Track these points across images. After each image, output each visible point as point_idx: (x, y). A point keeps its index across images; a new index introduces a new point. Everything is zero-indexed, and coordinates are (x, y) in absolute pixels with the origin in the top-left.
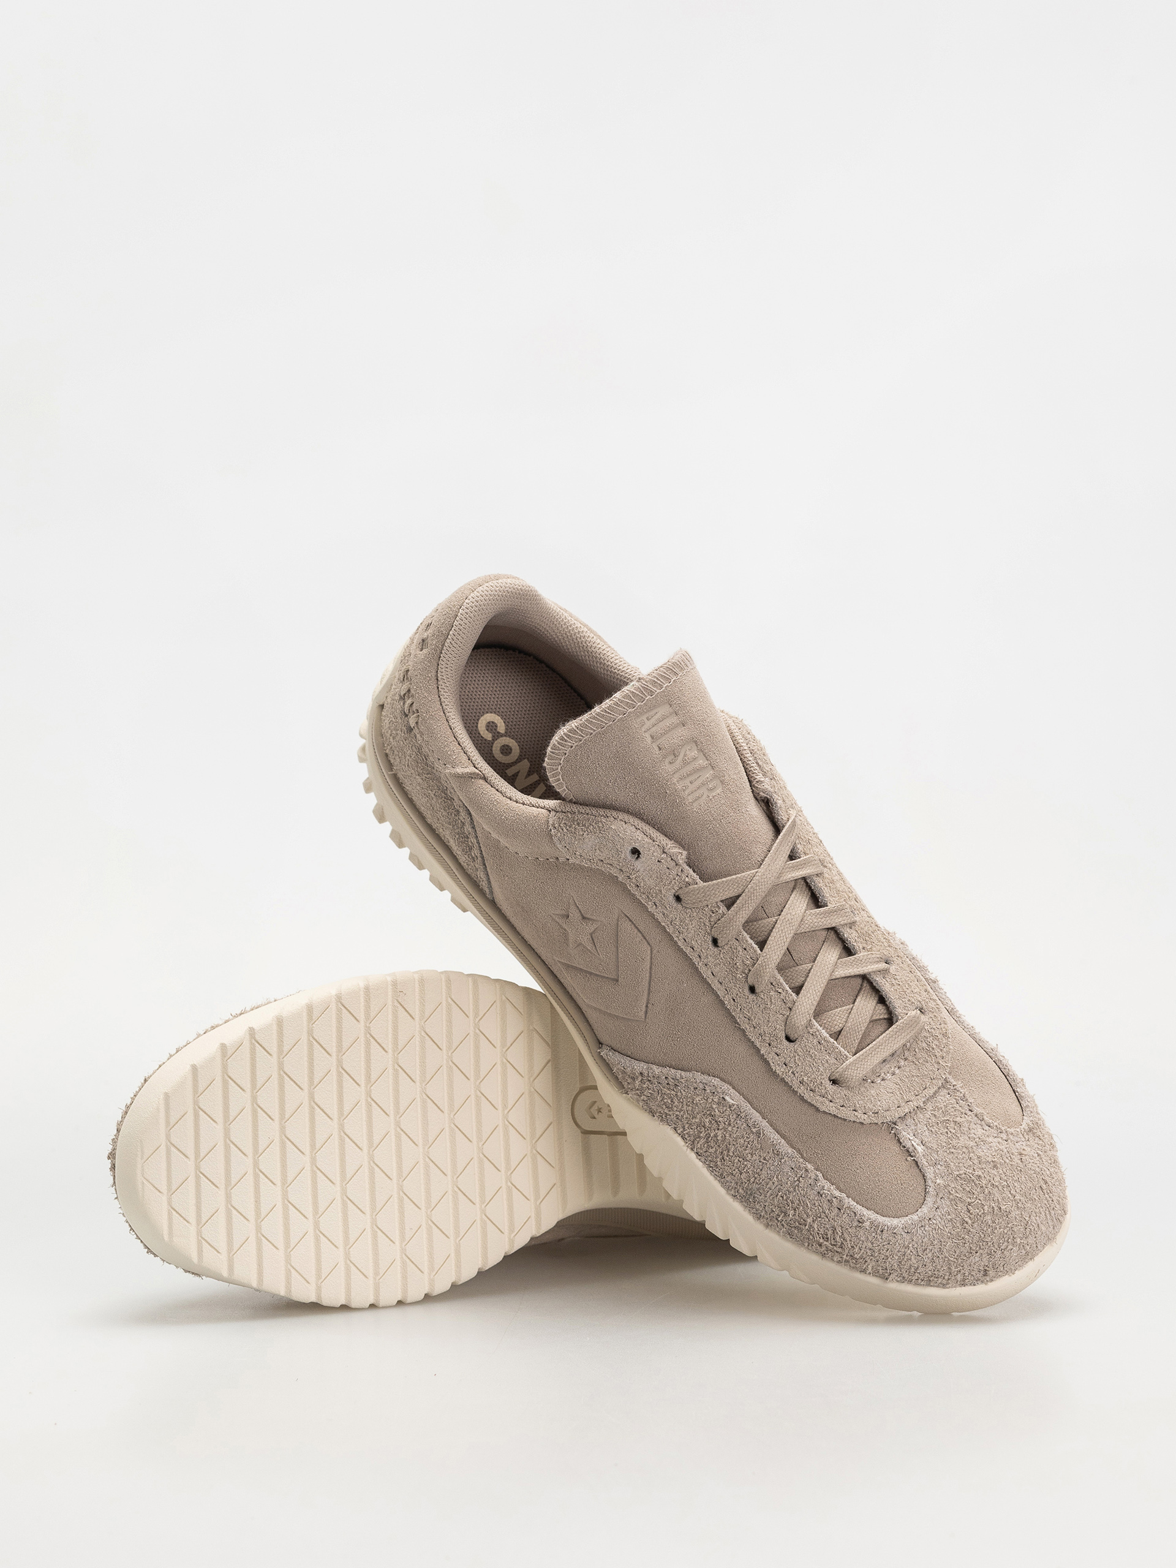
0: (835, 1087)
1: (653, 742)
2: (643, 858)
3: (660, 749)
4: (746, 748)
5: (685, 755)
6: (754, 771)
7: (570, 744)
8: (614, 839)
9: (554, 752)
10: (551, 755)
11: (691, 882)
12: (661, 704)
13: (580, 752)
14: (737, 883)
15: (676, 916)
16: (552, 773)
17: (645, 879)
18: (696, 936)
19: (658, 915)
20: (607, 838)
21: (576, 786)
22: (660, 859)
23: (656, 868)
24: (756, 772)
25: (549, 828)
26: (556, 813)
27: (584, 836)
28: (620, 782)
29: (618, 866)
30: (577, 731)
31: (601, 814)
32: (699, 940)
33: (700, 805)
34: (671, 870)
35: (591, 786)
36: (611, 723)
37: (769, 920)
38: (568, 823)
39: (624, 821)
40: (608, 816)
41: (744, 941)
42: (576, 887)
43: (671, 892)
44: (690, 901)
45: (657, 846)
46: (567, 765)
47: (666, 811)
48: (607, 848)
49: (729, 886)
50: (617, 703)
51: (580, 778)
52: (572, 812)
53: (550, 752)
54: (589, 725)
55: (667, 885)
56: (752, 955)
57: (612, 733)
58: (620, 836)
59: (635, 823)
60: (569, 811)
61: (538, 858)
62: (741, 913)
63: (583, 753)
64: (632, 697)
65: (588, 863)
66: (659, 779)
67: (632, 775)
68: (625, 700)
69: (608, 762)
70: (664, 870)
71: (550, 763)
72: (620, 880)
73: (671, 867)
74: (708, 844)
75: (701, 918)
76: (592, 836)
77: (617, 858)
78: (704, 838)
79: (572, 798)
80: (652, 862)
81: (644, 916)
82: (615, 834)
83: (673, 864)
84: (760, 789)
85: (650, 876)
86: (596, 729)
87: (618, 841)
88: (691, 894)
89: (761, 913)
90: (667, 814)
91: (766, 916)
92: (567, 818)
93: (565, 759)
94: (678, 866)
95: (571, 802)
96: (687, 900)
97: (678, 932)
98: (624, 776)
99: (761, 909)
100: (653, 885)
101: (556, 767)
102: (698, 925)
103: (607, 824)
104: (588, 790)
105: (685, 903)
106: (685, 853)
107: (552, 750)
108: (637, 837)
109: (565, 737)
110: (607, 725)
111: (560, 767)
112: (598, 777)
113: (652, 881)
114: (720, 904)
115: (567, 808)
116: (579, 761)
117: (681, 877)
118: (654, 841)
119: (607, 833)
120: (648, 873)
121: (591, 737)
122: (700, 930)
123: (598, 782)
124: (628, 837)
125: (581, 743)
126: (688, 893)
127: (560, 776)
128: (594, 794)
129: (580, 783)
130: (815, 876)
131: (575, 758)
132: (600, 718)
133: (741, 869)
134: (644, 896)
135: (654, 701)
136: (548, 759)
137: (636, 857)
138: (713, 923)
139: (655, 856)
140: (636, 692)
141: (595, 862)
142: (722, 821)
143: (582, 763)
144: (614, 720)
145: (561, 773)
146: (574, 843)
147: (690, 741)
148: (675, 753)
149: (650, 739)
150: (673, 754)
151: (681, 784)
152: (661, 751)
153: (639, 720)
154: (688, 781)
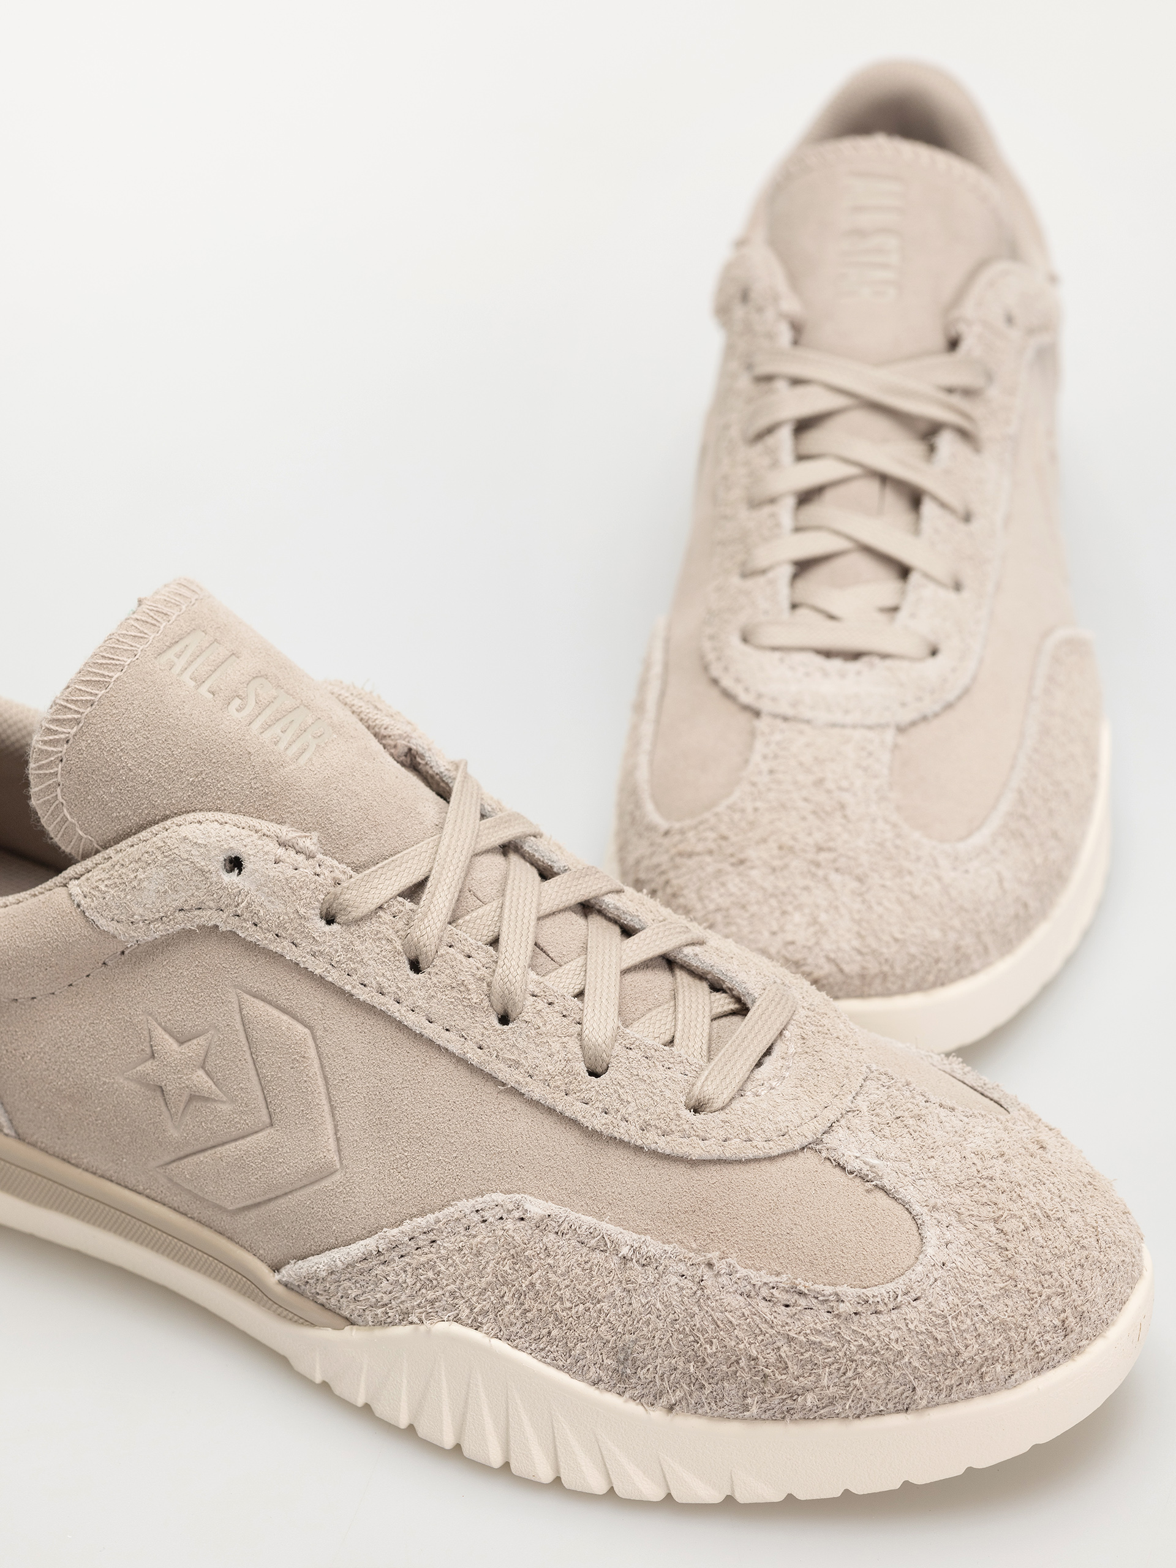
0: (700, 1117)
1: (198, 687)
2: (248, 866)
3: (213, 694)
4: (347, 695)
5: (257, 695)
6: (375, 717)
7: (63, 736)
8: (192, 855)
9: (43, 764)
10: (37, 775)
11: (341, 876)
12: (189, 631)
13: (83, 744)
14: (416, 858)
15: (335, 947)
16: (50, 811)
17: (264, 903)
18: (380, 967)
19: (304, 959)
20: (177, 860)
21: (97, 815)
22: (277, 857)
23: (277, 874)
24: (378, 716)
25: (76, 902)
26: (79, 878)
27: (138, 878)
28: (167, 766)
29: (212, 904)
30: (69, 705)
31: (154, 832)
32: (388, 972)
33: (310, 759)
34: (301, 869)
35: (121, 799)
36: (119, 674)
37: (487, 908)
38: (104, 876)
39: (196, 821)
40: (167, 827)
41: (463, 942)
42: (152, 992)
43: (313, 909)
44: (349, 909)
45: (265, 837)
46: (71, 780)
47: (258, 785)
48: (183, 879)
49: (404, 866)
50: (118, 640)
51: (98, 794)
52: (105, 859)
53: (36, 770)
54: (83, 688)
55: (303, 897)
56: (483, 960)
57: (127, 689)
58: (199, 845)
59: (216, 818)
60: (99, 862)
61: (71, 985)
62: (440, 900)
63: (89, 741)
64: (138, 627)
65: (161, 928)
66: (229, 736)
67: (184, 745)
68: (130, 633)
69: (136, 739)
70: (290, 872)
71: (41, 790)
72: (223, 928)
73: (300, 865)
74: (346, 814)
75: (378, 932)
76: (152, 870)
77: (207, 886)
78: (336, 807)
79: (96, 846)
80: (266, 866)
81: (282, 976)
82: (190, 845)
83: (302, 858)
84: (394, 735)
85: (270, 893)
86: (97, 692)
87: (198, 853)
88: (347, 896)
89: (471, 900)
90: (262, 788)
91: (481, 903)
92: (101, 871)
93: (64, 770)
94: (310, 860)
95: (97, 852)
96: (345, 909)
97: (348, 975)
98: (170, 753)
99: (468, 894)
100: (281, 908)
101: (52, 795)
102: (377, 946)
103: (171, 837)
104: (119, 810)
105: (343, 917)
106: (315, 835)
107: (37, 764)
108: (228, 834)
109: (52, 727)
110: (113, 679)
111: (59, 790)
112: (128, 774)
113: (277, 902)
114: (400, 899)
115: (95, 862)
116: (88, 761)
117: (322, 876)
118: (257, 832)
119: (176, 851)
120: (266, 890)
121: (94, 707)
122: (383, 953)
123: (131, 784)
124: (213, 839)
125: (81, 725)
126: (342, 897)
127: (65, 810)
128: (130, 813)
129: (102, 804)
130: (529, 838)
131: (79, 758)
132: (97, 671)
133: (415, 839)
134: (270, 936)
135: (177, 629)
136: (36, 786)
137: (237, 871)
138: (401, 933)
139: (266, 854)
140: (143, 618)
141: (171, 917)
142: (355, 774)
143: (94, 761)
144: (122, 668)
145: (64, 802)
146: (124, 901)
147: (257, 677)
148: (240, 694)
149: (193, 683)
150: (238, 696)
151: (267, 736)
152: (216, 696)
153: (164, 659)
154: (276, 729)
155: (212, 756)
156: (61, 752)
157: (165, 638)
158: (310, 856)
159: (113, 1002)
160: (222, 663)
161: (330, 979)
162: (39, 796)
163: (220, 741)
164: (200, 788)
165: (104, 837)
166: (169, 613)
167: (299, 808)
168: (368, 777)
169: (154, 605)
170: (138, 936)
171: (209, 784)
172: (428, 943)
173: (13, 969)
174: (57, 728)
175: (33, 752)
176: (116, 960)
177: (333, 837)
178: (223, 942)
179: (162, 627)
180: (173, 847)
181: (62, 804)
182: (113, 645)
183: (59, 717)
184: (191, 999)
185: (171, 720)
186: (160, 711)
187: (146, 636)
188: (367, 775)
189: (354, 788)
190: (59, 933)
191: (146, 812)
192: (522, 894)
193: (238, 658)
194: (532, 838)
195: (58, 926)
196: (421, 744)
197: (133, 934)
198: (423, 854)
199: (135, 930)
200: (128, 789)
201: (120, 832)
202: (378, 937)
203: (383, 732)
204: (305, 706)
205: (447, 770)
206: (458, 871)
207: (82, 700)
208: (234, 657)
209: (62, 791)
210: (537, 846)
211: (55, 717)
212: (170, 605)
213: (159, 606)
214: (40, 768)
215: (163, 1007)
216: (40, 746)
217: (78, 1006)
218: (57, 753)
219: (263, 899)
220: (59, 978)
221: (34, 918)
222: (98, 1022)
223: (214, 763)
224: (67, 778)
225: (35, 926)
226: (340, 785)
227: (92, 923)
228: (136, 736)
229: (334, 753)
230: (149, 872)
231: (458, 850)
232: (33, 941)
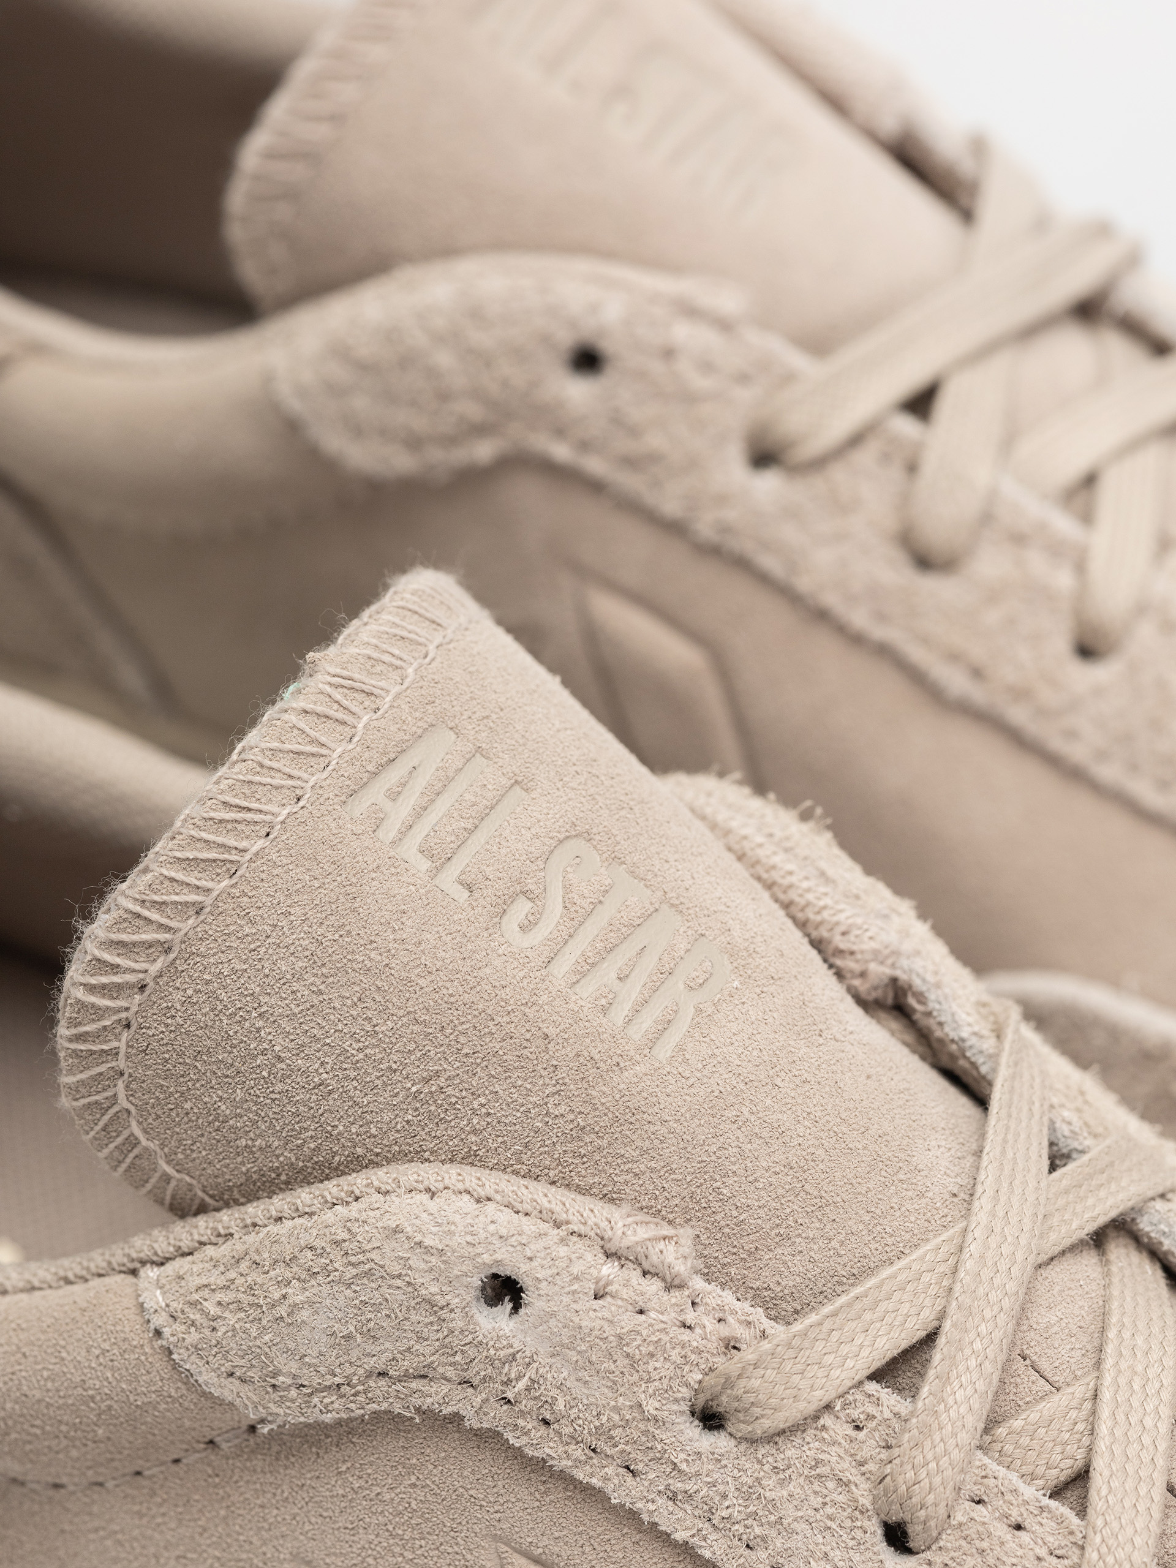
1: (437, 871)
3: (470, 888)
4: (759, 839)
5: (567, 888)
6: (821, 903)
7: (131, 978)
8: (410, 1268)
9: (87, 1033)
10: (74, 1051)
11: (741, 1332)
12: (420, 731)
13: (177, 996)
14: (909, 1288)
15: (721, 1488)
16: (101, 1124)
17: (568, 1384)
18: (821, 1540)
19: (651, 1507)
20: (378, 1275)
21: (203, 1140)
22: (602, 1283)
23: (598, 1323)
24: (827, 901)
25: (152, 1327)
26: (162, 1264)
27: (290, 1301)
28: (361, 1056)
29: (450, 1372)
30: (146, 913)
31: (329, 1198)
32: (838, 1552)
33: (680, 1048)
34: (653, 1314)
35: (257, 1114)
36: (261, 843)
37: (1060, 1400)
38: (216, 1278)
39: (421, 1187)
40: (357, 1192)
41: (1009, 1497)
42: (313, 1520)
43: (676, 1401)
44: (757, 1411)
45: (574, 1238)
46: (148, 1067)
47: (562, 1109)
48: (388, 1316)
49: (882, 1307)
50: (262, 766)
51: (206, 1099)
52: (219, 1235)
53: (70, 1040)
54: (180, 876)
55: (655, 1375)
56: (1051, 1539)
57: (276, 880)
58: (427, 1250)
59: (467, 1184)
60: (204, 1239)
61: (138, 1473)
62: (960, 1395)
63: (190, 992)
64: (307, 730)
65: (336, 1406)
66: (502, 994)
67: (401, 1013)
68: (288, 746)
69: (293, 992)
70: (629, 1321)
71: (82, 1082)
72: (472, 1421)
73: (650, 1305)
74: (756, 1180)
75: (818, 1462)
76: (319, 1288)
77: (440, 1335)
78: (734, 1164)
79: (200, 1194)
80: (574, 1306)
81: (599, 1530)
82: (406, 1246)
83: (654, 1288)
84: (862, 952)
85: (580, 1363)
86: (210, 885)
87: (423, 1266)
88: (755, 1383)
89: (1028, 1380)
90: (572, 1117)
91: (1048, 1387)
92: (208, 1266)
93: (132, 1047)
94: (676, 1293)
95: (202, 1209)
96: (746, 1410)
97: (748, 1546)
98: (368, 1028)
99: (1019, 1364)
100: (601, 1394)
101: (106, 1094)
102: (815, 1493)
103: (365, 1222)
104: (252, 1135)
105: (742, 1426)
106: (686, 1234)
107: (74, 1031)
108: (492, 1228)
109: (107, 957)
110: (247, 856)
111: (121, 1085)
112: (274, 1065)
113: (595, 1382)
114: (872, 1387)
115: (196, 1237)
116: (188, 1032)
117: (698, 1331)
118: (557, 1225)
119: (374, 1255)
120: (573, 1356)
121: (202, 917)
122: (829, 1510)
123: (279, 1087)
124: (457, 1239)
125: (172, 956)
126: (742, 1383)
127: (134, 1124)
128: (276, 1144)
129: (216, 1119)
130: (1152, 1203)
131: (167, 1025)
132: (211, 837)
133: (907, 1236)
134: (578, 1453)
135: (393, 728)
136: (71, 1072)
137: (508, 1306)
138: (871, 1466)
139: (577, 1278)
140: (319, 709)
141: (360, 1388)
142: (778, 1081)
143: (200, 1033)
144: (267, 829)
145: (132, 1109)
146: (258, 1343)
147: (567, 837)
148: (530, 887)
149: (424, 865)
150: (524, 893)
151: (588, 989)
152: (476, 895)
153: (361, 806)
154: (608, 973)
155: (462, 1039)
156: (127, 1009)
157: (366, 755)
158: (672, 1285)
159: (227, 1524)
160: (492, 808)
161: (707, 1554)
162: (78, 1091)
163: (481, 1007)
164: (433, 1108)
165: (220, 1180)
166: (376, 691)
167: (653, 1164)
168: (807, 1087)
169: (345, 673)
170: (286, 1414)
171: (453, 1100)
172: (930, 1499)
173: (14, 1436)
174: (118, 960)
175: (65, 1006)
176: (237, 1441)
177: (726, 1230)
178: (472, 1444)
179: (360, 726)
180: (369, 1247)
181: (128, 1112)
182: (249, 777)
183: (124, 937)
184: (397, 1550)
185: (373, 955)
186: (349, 932)
187: (324, 751)
188: (806, 1081)
189: (775, 1117)
190: (114, 1383)
191: (312, 1146)
192: (1140, 1368)
193: (527, 790)
194: (1159, 1205)
195: (112, 1369)
196: (921, 971)
197: (274, 1408)
198: (926, 1277)
199: (280, 1403)
200: (273, 1096)
201: (255, 1177)
202: (816, 1473)
203: (839, 942)
204: (672, 905)
205: (975, 1034)
206: (1002, 1318)
207: (176, 903)
208: (517, 788)
209: (127, 1087)
210: (1170, 1226)
211: (114, 937)
212: (379, 668)
213: (356, 676)
214: (79, 1038)
215: (335, 1554)
216: (80, 994)
217: (153, 1517)
218: (118, 1010)
219: (565, 1374)
220: (112, 1460)
221: (62, 1343)
222: (194, 1556)
223: (467, 1055)
224: (140, 1062)
225: (63, 1359)
226: (745, 1110)
227: (188, 1380)
228: (295, 986)
229: (734, 1027)
230: (315, 1290)
231: (1003, 1266)
232: (58, 1390)
